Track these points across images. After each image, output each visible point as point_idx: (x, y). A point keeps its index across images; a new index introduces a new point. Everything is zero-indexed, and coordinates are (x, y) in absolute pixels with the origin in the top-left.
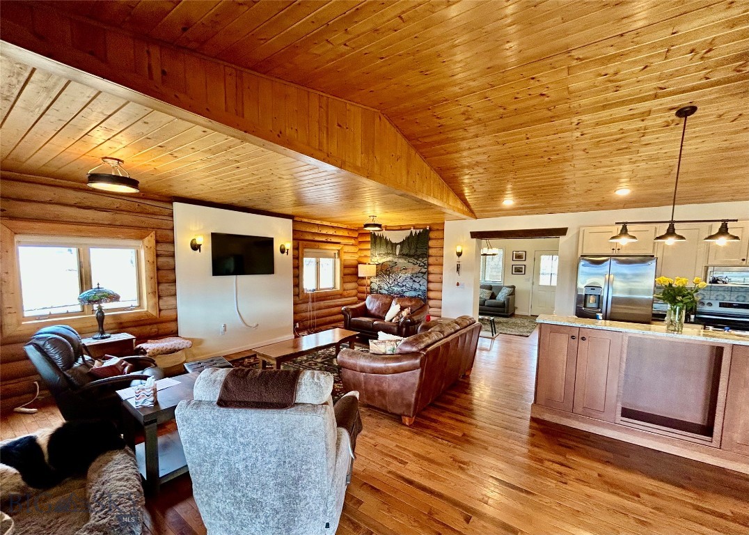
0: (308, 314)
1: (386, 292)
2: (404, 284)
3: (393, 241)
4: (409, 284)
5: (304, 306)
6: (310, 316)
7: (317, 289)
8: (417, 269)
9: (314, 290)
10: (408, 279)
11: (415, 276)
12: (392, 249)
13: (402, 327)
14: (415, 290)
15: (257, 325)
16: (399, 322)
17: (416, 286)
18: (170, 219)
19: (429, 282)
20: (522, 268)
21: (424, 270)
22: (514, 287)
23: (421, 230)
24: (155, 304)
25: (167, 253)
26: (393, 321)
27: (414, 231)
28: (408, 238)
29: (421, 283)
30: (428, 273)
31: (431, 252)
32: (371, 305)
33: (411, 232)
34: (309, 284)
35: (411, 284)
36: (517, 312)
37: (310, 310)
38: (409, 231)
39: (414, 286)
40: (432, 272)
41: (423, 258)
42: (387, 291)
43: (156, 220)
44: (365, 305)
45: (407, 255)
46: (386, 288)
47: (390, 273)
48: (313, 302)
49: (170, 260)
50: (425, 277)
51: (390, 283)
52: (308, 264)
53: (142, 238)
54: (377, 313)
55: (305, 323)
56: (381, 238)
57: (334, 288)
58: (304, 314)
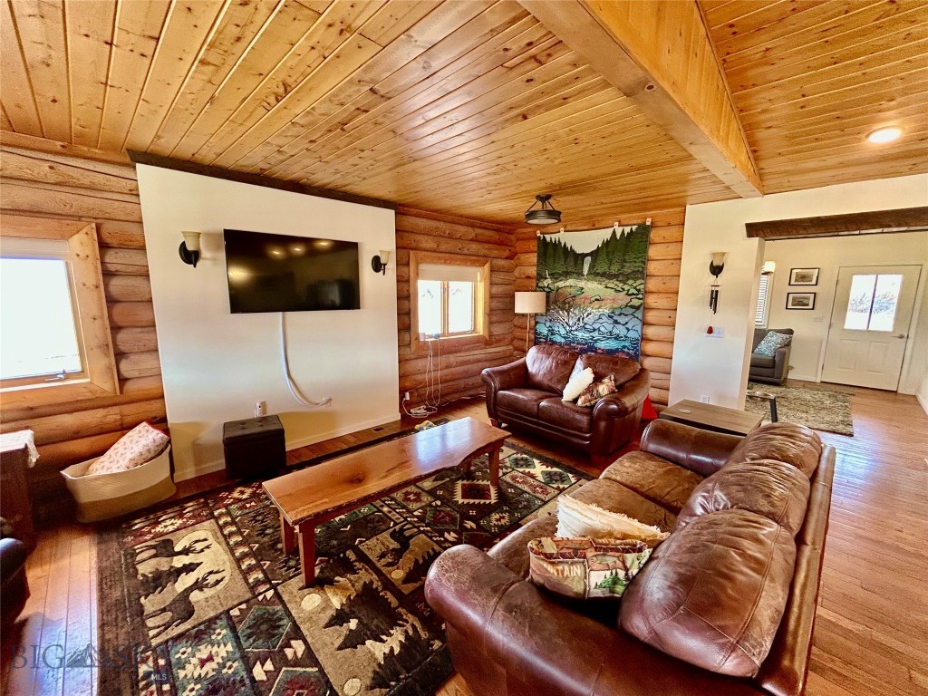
0: (426, 377)
1: (563, 340)
2: (596, 326)
3: (579, 251)
4: (607, 326)
5: (420, 364)
6: (430, 380)
7: (443, 335)
8: (622, 299)
9: (438, 336)
10: (605, 319)
11: (617, 313)
12: (576, 264)
13: (599, 418)
14: (617, 338)
15: (330, 400)
16: (592, 407)
17: (620, 330)
18: (133, 199)
19: (645, 323)
20: (808, 299)
21: (636, 302)
22: (790, 332)
23: (634, 228)
24: (109, 368)
25: (131, 269)
26: (580, 403)
27: (619, 231)
28: (606, 244)
29: (629, 326)
30: (646, 309)
31: (652, 267)
32: (536, 365)
33: (614, 232)
34: (428, 325)
35: (610, 327)
36: (791, 376)
37: (428, 369)
38: (612, 230)
39: (616, 331)
40: (653, 305)
41: (635, 279)
42: (564, 338)
43: (100, 201)
44: (524, 366)
45: (603, 275)
46: (563, 332)
47: (570, 307)
48: (435, 355)
49: (139, 282)
50: (639, 314)
51: (571, 324)
52: (427, 291)
53: (65, 237)
54: (546, 382)
55: (421, 392)
56: (556, 245)
57: (474, 330)
58: (419, 377)
